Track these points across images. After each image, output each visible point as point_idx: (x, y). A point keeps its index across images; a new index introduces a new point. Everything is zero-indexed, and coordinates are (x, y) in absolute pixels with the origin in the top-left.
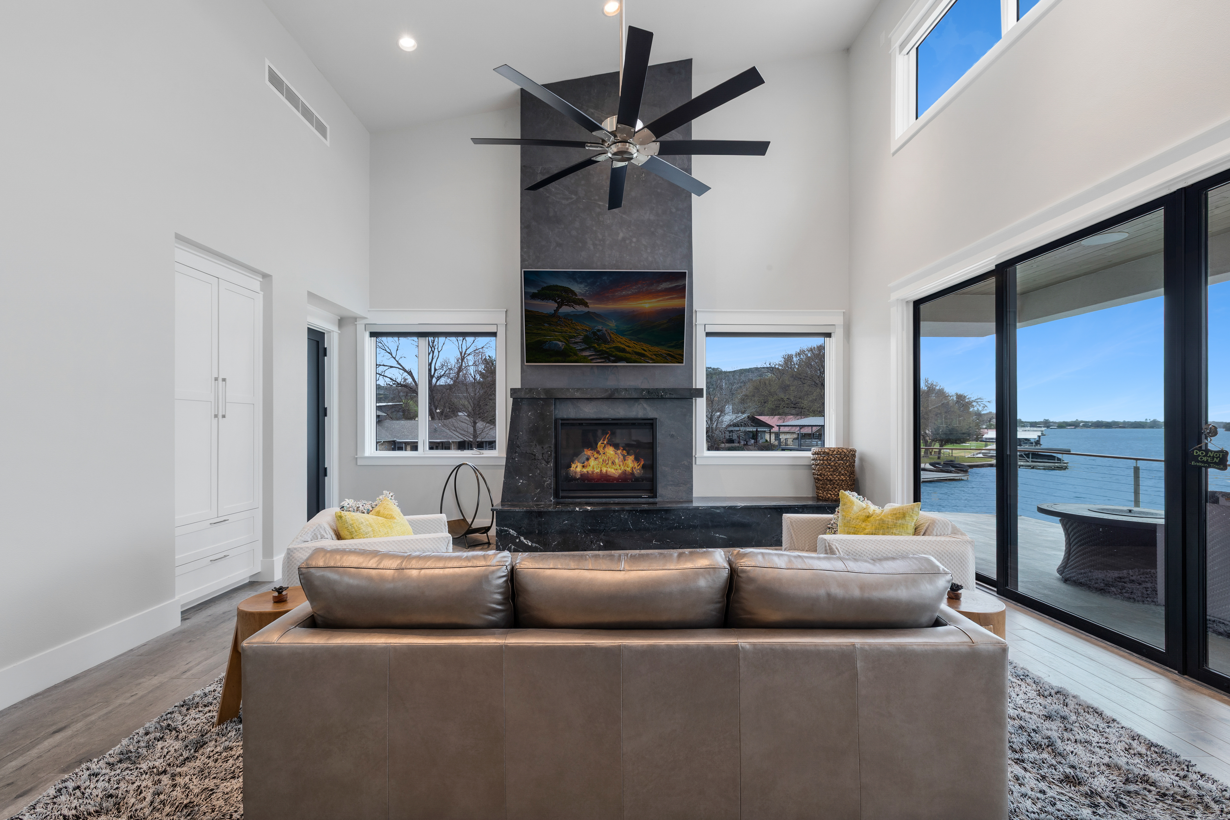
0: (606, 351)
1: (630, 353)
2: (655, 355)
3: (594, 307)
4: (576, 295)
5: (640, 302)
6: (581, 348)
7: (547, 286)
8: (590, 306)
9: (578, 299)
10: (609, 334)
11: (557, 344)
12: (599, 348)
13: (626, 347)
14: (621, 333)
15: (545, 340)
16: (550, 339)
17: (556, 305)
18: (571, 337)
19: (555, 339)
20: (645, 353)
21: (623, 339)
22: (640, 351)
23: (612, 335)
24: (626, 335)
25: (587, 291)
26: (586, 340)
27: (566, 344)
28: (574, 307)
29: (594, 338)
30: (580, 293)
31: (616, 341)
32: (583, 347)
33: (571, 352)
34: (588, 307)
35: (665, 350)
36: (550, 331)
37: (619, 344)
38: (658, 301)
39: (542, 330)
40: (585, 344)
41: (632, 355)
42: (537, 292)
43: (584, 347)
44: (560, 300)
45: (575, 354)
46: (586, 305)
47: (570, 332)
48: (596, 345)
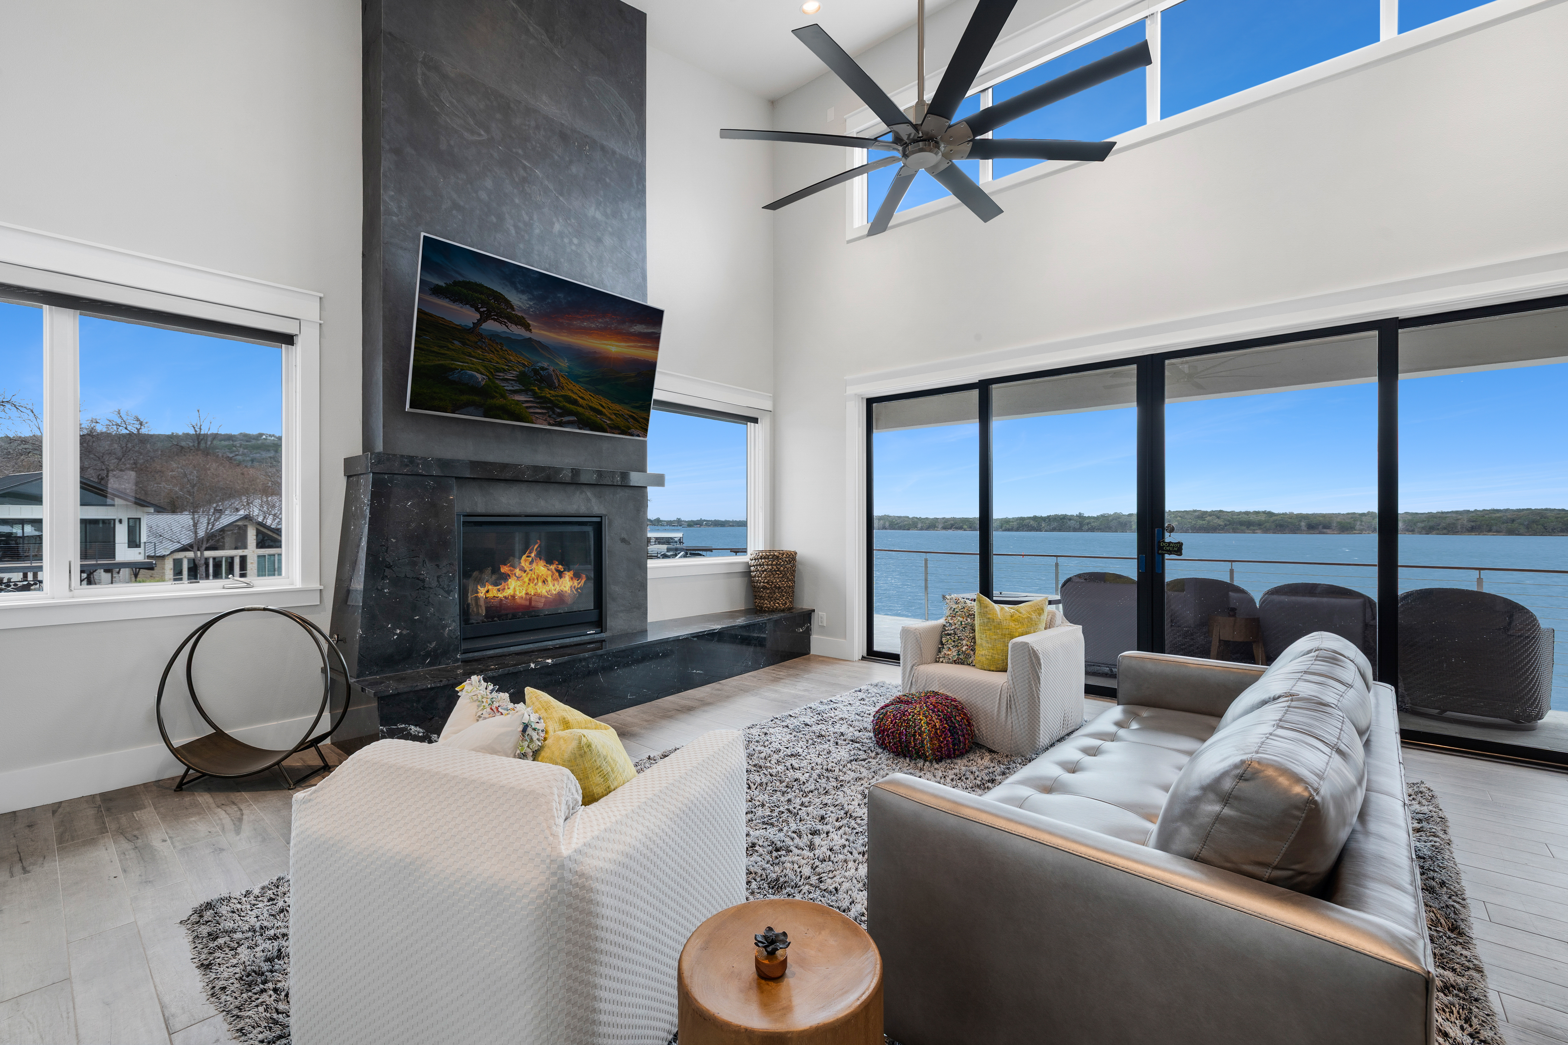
0: (550, 399)
1: (583, 407)
2: (615, 414)
3: (540, 333)
4: (513, 309)
5: (605, 342)
6: (512, 389)
7: (463, 282)
8: (533, 330)
9: (516, 315)
10: (558, 377)
11: (473, 376)
12: (541, 393)
13: (578, 398)
14: (576, 378)
15: (453, 366)
16: (462, 366)
17: (478, 316)
18: (498, 370)
19: (471, 368)
20: (603, 410)
21: (577, 388)
22: (596, 407)
23: (561, 379)
24: (580, 382)
25: (531, 307)
26: (522, 378)
27: (489, 378)
28: (507, 327)
29: (534, 377)
30: (520, 307)
31: (566, 388)
32: (516, 388)
33: (496, 392)
34: (530, 331)
35: (628, 410)
36: (463, 353)
37: (569, 392)
38: (628, 346)
39: (449, 349)
40: (520, 384)
41: (586, 411)
42: (444, 285)
43: (518, 388)
44: (485, 309)
45: (503, 396)
46: (527, 327)
47: (497, 363)
48: (536, 388)
